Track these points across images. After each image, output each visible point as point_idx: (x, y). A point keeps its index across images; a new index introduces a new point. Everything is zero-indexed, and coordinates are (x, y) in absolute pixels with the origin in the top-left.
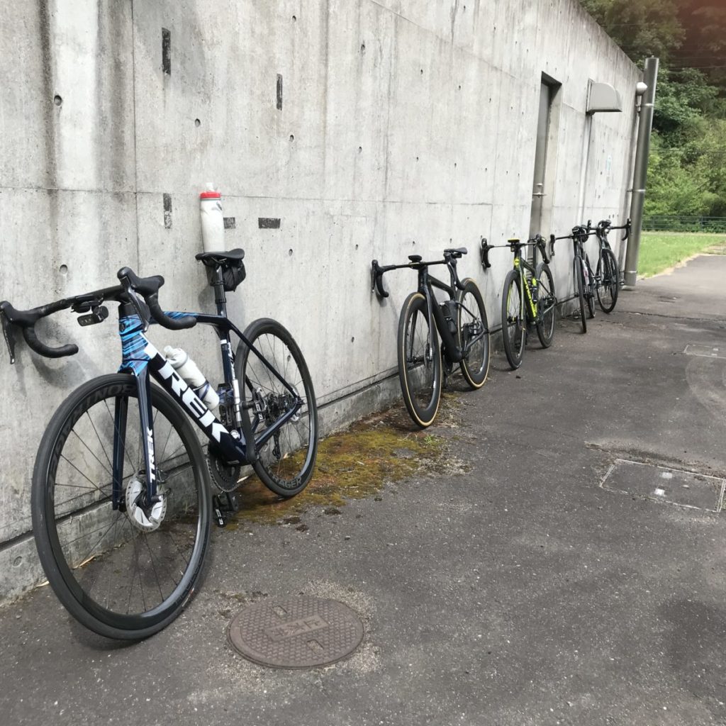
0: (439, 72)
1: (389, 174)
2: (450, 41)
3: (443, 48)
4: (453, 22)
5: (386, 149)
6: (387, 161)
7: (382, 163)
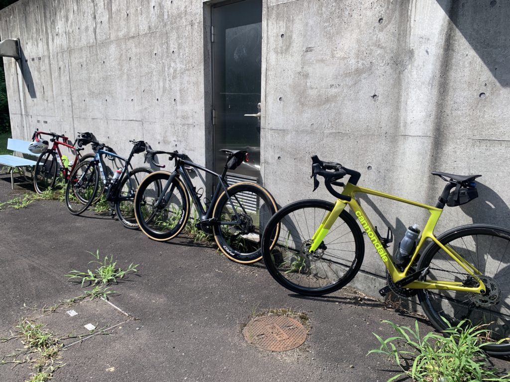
0: (91, 61)
1: (73, 107)
2: (95, 44)
3: (91, 49)
4: (95, 34)
5: (71, 99)
6: (72, 103)
7: (70, 104)
